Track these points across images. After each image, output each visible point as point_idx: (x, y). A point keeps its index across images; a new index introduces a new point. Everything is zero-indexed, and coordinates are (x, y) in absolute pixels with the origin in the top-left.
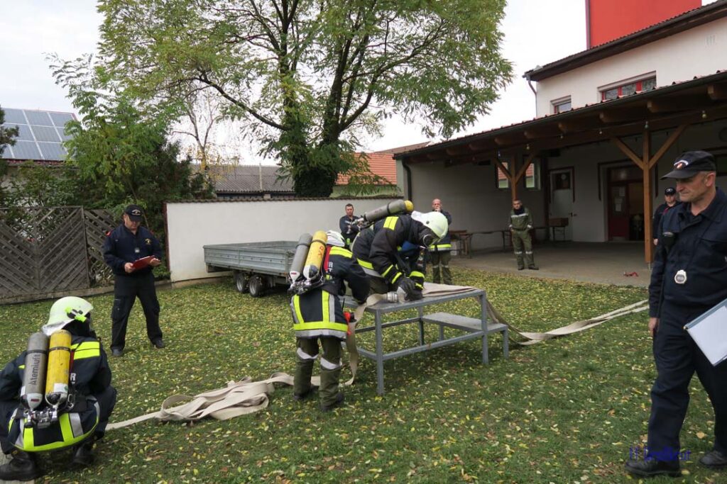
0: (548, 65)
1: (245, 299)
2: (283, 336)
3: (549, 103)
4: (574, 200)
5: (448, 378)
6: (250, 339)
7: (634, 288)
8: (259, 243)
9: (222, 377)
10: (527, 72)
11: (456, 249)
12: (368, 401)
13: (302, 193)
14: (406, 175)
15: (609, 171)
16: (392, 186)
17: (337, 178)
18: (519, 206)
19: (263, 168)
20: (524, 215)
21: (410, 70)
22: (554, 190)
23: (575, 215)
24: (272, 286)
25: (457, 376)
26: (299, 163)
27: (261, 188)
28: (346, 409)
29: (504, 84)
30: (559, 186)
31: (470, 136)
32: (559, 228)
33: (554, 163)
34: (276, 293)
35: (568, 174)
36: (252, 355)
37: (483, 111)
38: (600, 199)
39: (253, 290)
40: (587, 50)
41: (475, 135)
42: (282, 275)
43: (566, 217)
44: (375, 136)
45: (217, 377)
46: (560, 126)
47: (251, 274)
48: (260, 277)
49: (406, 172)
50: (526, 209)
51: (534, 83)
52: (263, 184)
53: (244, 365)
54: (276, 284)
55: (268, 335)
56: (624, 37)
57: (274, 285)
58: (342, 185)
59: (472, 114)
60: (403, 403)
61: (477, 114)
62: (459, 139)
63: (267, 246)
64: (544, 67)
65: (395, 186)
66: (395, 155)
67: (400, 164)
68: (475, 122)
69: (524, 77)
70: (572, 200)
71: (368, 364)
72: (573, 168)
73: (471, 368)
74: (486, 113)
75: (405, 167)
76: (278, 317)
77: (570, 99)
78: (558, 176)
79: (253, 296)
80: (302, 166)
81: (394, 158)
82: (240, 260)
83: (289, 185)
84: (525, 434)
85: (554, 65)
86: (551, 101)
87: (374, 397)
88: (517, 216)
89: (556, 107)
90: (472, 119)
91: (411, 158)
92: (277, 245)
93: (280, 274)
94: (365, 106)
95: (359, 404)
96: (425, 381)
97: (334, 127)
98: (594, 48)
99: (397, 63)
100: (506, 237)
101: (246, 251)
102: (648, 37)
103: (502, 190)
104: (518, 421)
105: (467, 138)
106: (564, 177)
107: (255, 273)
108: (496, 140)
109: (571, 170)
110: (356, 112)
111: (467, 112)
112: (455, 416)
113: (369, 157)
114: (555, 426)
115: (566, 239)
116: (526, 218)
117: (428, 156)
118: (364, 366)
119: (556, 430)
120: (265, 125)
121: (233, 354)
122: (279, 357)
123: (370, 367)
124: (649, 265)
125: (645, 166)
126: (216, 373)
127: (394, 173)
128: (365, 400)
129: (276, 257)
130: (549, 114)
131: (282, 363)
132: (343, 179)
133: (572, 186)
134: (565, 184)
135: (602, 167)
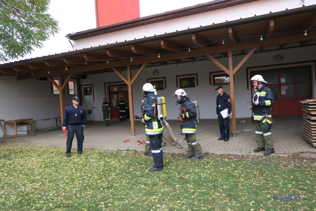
4: (94, 101)
7: (130, 151)
10: (68, 35)
15: (109, 87)
22: (84, 95)
23: (95, 108)
30: (86, 93)
31: (28, 60)
33: (83, 82)
35: (90, 88)
37: (37, 45)
40: (97, 28)
41: (31, 59)
43: (91, 109)
46: (84, 57)
51: (72, 41)
56: (114, 24)
59: (29, 45)
61: (33, 46)
62: (21, 61)
64: (77, 33)
68: (32, 51)
69: (66, 37)
72: (92, 85)
74: (39, 46)
78: (86, 89)
85: (81, 33)
98: (100, 27)
100: (58, 121)
103: (55, 95)
106: (88, 89)
108: (46, 64)
109: (91, 86)
115: (91, 120)
124: (133, 134)
125: (129, 83)
133: (92, 94)
134: (89, 93)
135: (106, 85)
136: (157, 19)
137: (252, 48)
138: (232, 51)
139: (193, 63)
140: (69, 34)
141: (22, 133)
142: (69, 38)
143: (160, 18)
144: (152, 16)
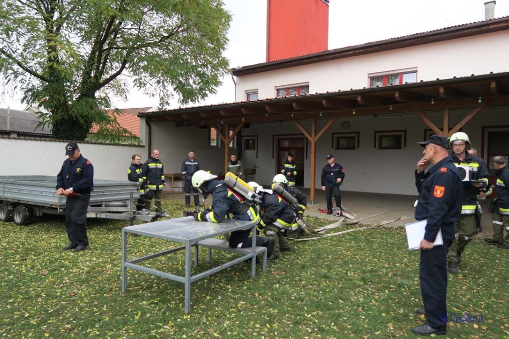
0: (245, 67)
1: (10, 227)
2: (67, 262)
3: (244, 92)
4: (257, 157)
5: (233, 292)
6: (33, 267)
8: (19, 177)
9: (19, 310)
11: (181, 187)
12: (179, 320)
13: (60, 136)
14: (148, 130)
15: (279, 140)
16: (135, 137)
17: (91, 127)
18: (235, 159)
19: (11, 111)
20: (238, 165)
21: (160, 52)
22: (244, 150)
23: (257, 167)
24: (38, 215)
25: (239, 290)
26: (60, 111)
27: (8, 128)
28: (162, 330)
29: (223, 74)
30: (248, 147)
31: (202, 107)
32: (250, 176)
33: (246, 132)
34: (41, 221)
35: (254, 140)
36: (42, 284)
38: (273, 158)
39: (18, 219)
40: (267, 63)
41: (205, 107)
42: (54, 206)
43: (254, 168)
44: (120, 98)
45: (12, 311)
46: (267, 107)
47: (16, 205)
48: (26, 207)
49: (148, 128)
50: (239, 162)
51: (235, 77)
52: (10, 125)
53: (39, 296)
54: (43, 213)
55: (51, 262)
57: (41, 215)
58: (93, 133)
59: (204, 92)
60: (210, 319)
61: (208, 92)
62: (193, 108)
63: (27, 179)
64: (243, 67)
65: (138, 138)
66: (139, 113)
67: (144, 121)
70: (256, 157)
71: (161, 285)
72: (257, 136)
73: (245, 282)
74: (214, 92)
75: (147, 123)
76: (53, 244)
77: (258, 92)
78: (247, 141)
79: (18, 224)
80: (63, 113)
81: (138, 116)
82: (5, 192)
83: (48, 129)
84: (316, 334)
85: (249, 68)
86: (246, 91)
87: (183, 316)
88: (233, 166)
89: (248, 95)
90: (205, 95)
91: (151, 119)
92: (36, 179)
93: (52, 205)
94: (119, 73)
95: (172, 324)
96: (217, 296)
97: (91, 86)
98: (271, 62)
99: (149, 45)
101: (12, 184)
102: (306, 61)
103: (212, 147)
104: (305, 324)
105: (199, 107)
106: (251, 142)
107: (22, 204)
108: (221, 112)
109: (256, 138)
110: (110, 77)
111: (201, 89)
112: (258, 326)
113: (121, 113)
114: (333, 324)
116: (239, 168)
117: (167, 118)
118: (158, 286)
119: (335, 328)
120: (28, 74)
121: (21, 284)
122: (72, 284)
123: (163, 287)
125: (312, 139)
126: (9, 307)
127: (138, 128)
128: (175, 319)
129: (47, 190)
130: (243, 101)
131: (79, 290)
132: (95, 128)
133: (256, 148)
134: (252, 146)
135: (275, 138)
136: (355, 52)
137: (476, 107)
138: (449, 109)
139: (400, 115)
140: (233, 69)
141: (176, 190)
142: (232, 73)
143: (358, 51)
144: (348, 49)
